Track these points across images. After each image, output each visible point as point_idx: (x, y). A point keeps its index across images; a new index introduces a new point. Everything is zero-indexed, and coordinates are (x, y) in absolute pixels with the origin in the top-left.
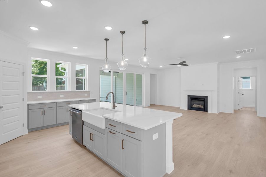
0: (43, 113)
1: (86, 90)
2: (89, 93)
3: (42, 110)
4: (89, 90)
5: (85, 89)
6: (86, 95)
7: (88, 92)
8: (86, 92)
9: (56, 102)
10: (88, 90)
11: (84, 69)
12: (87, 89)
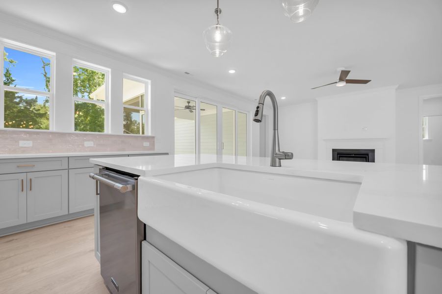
0: (26, 186)
1: (146, 134)
2: (154, 141)
3: (23, 176)
4: (153, 135)
5: (143, 133)
6: (146, 144)
7: (151, 139)
8: (148, 138)
9: (68, 157)
10: (150, 134)
11: (142, 96)
12: (149, 132)
